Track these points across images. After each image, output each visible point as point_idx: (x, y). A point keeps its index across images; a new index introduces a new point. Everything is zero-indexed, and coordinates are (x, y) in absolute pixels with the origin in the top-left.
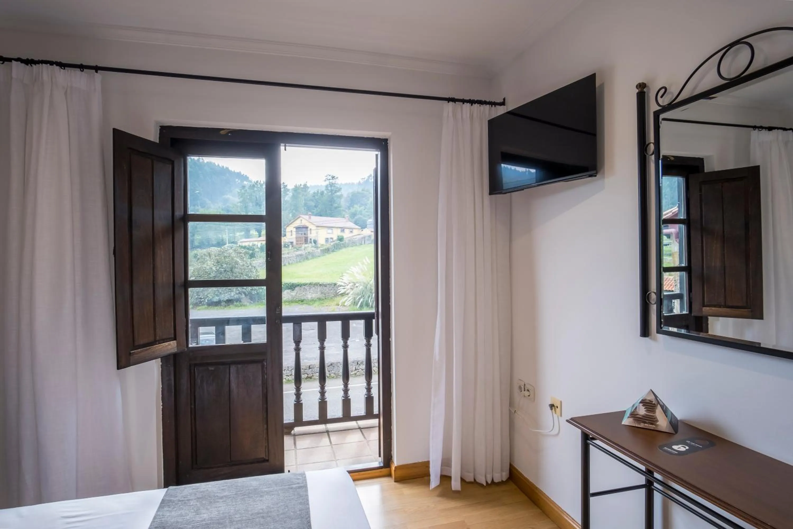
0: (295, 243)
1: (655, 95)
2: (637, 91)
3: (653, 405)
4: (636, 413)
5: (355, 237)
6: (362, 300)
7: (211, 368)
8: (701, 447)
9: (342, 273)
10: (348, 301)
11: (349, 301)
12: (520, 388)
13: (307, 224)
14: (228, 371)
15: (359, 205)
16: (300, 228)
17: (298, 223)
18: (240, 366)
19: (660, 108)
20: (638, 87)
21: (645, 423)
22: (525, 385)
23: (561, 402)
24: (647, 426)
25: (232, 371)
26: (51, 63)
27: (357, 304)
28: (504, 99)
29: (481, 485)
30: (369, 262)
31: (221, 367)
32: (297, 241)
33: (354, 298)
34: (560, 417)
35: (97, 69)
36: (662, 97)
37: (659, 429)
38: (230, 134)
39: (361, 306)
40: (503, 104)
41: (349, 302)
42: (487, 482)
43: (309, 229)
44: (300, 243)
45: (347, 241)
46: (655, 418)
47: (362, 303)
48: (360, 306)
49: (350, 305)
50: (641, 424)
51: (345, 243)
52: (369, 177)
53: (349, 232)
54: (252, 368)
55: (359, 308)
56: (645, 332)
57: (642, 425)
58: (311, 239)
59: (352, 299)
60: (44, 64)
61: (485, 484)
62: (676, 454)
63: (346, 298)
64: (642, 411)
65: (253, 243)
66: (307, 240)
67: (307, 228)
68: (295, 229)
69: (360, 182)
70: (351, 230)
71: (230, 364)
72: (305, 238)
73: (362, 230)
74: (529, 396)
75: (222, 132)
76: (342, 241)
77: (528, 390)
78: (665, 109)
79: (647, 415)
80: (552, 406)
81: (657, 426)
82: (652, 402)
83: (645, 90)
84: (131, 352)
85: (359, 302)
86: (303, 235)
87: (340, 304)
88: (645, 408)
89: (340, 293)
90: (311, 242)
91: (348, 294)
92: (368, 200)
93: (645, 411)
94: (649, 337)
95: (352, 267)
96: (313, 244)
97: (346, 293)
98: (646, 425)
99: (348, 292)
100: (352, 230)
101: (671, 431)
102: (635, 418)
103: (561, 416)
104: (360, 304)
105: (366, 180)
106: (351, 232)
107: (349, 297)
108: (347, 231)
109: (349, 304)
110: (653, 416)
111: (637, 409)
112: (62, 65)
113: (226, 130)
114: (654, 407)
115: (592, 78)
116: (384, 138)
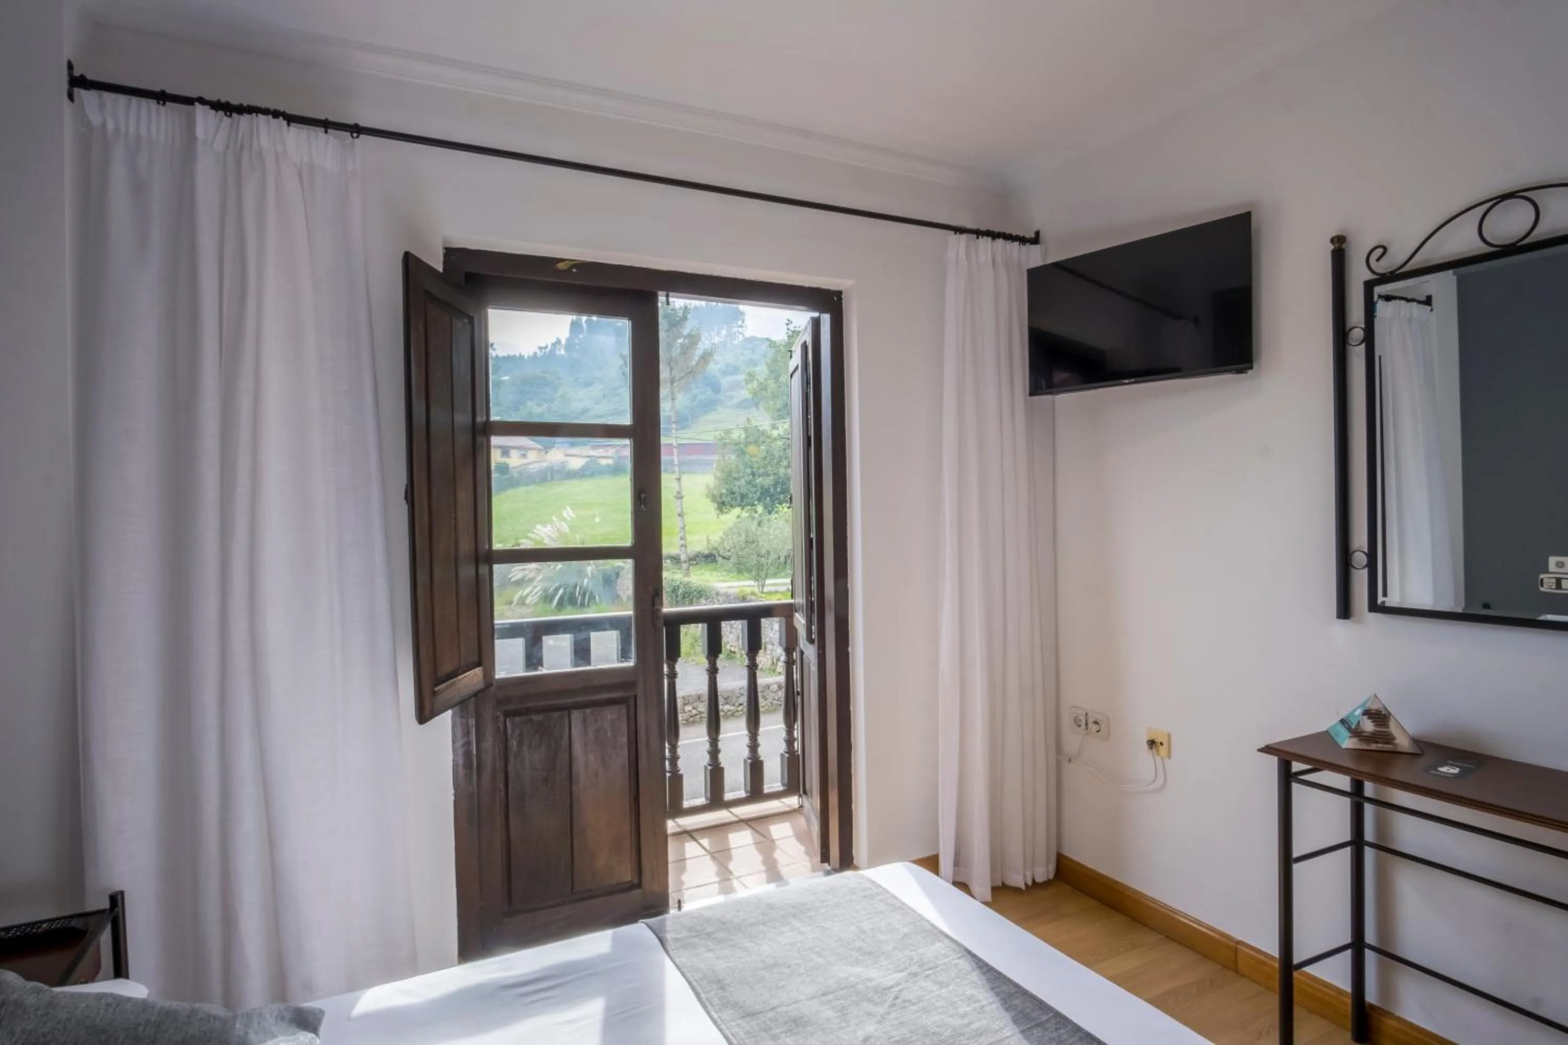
1: (1365, 257)
2: (1332, 247)
3: (1382, 717)
4: (1359, 730)
5: (531, 466)
6: (561, 592)
7: (536, 718)
8: (1472, 766)
9: (517, 539)
10: (533, 594)
11: (536, 593)
12: (1076, 720)
14: (566, 721)
15: (536, 401)
18: (588, 711)
19: (1375, 277)
20: (1336, 240)
21: (1377, 743)
22: (1086, 714)
23: (1169, 736)
24: (1380, 746)
25: (573, 722)
26: (276, 114)
27: (551, 600)
28: (1037, 233)
29: (1018, 890)
30: (574, 516)
31: (556, 715)
33: (545, 589)
34: (1166, 760)
35: (357, 130)
36: (1378, 260)
37: (1399, 750)
38: (574, 270)
39: (561, 605)
40: (1035, 240)
41: (535, 597)
42: (1026, 885)
45: (515, 475)
46: (1390, 735)
47: (561, 597)
48: (558, 604)
49: (535, 604)
50: (1372, 745)
51: (512, 477)
52: (554, 345)
53: (519, 456)
54: (609, 715)
55: (555, 608)
56: (1345, 610)
57: (1374, 746)
59: (540, 590)
60: (260, 115)
61: (1024, 888)
62: (1451, 778)
63: (529, 589)
64: (1369, 726)
69: (535, 354)
70: (523, 452)
71: (568, 709)
73: (547, 452)
74: (1098, 731)
75: (561, 266)
76: (506, 474)
77: (1096, 723)
78: (1385, 279)
79: (1378, 731)
80: (1152, 743)
81: (1395, 745)
82: (1381, 712)
83: (1344, 246)
84: (436, 689)
85: (555, 595)
87: (515, 602)
88: (1372, 722)
89: (513, 580)
91: (531, 580)
92: (556, 392)
93: (1373, 726)
94: (1352, 619)
95: (538, 527)
97: (526, 579)
98: (1378, 745)
99: (530, 576)
100: (526, 452)
101: (1417, 751)
102: (1361, 738)
103: (1169, 756)
104: (559, 600)
105: (550, 352)
106: (524, 456)
107: (535, 587)
108: (514, 454)
109: (535, 601)
110: (1387, 732)
111: (1361, 723)
112: (291, 119)
113: (566, 262)
114: (1386, 719)
115: (1245, 219)
116: (836, 289)
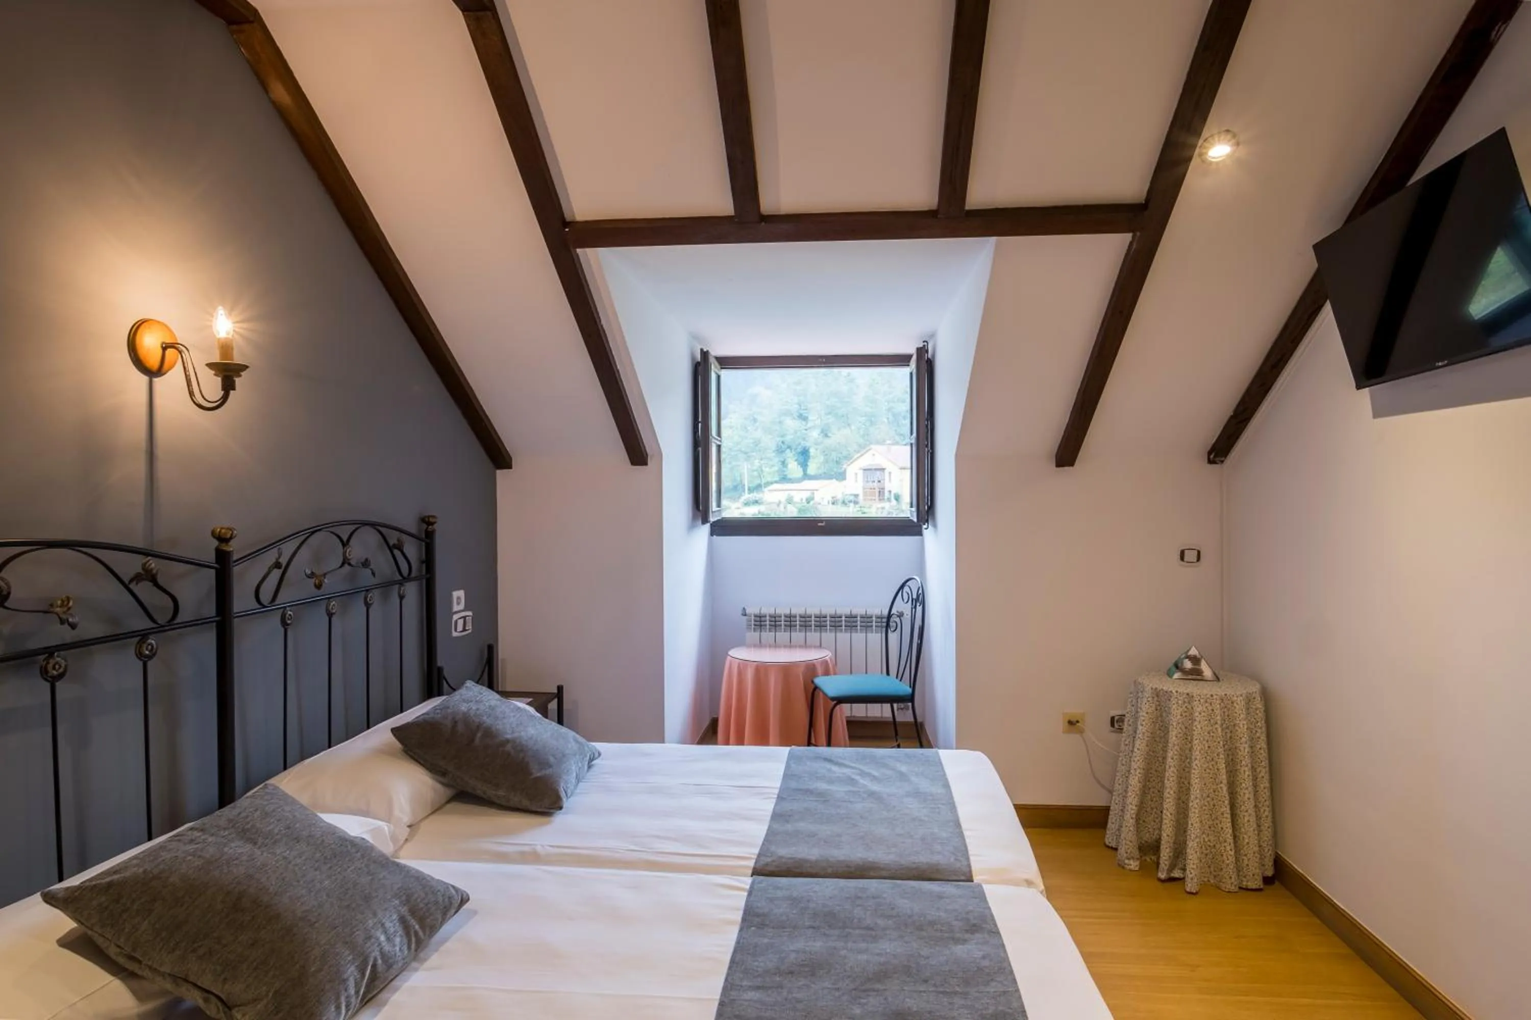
0: (861, 498)
13: (884, 463)
16: (870, 470)
17: (866, 460)
32: (865, 494)
43: (886, 472)
44: (870, 498)
58: (890, 492)
65: (789, 495)
66: (884, 493)
67: (883, 470)
68: (862, 471)
72: (879, 488)
86: (876, 484)
90: (889, 500)
96: (894, 502)
